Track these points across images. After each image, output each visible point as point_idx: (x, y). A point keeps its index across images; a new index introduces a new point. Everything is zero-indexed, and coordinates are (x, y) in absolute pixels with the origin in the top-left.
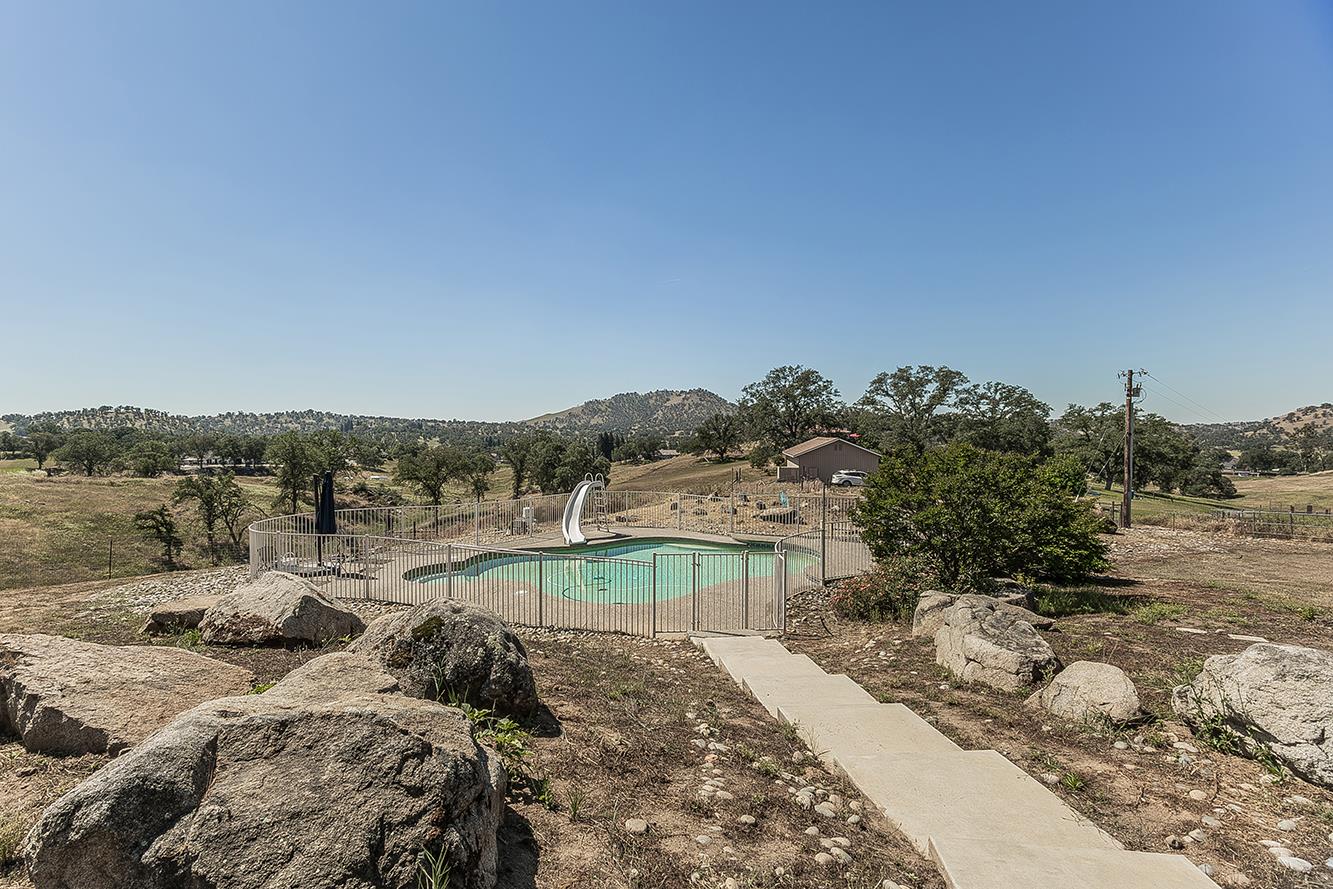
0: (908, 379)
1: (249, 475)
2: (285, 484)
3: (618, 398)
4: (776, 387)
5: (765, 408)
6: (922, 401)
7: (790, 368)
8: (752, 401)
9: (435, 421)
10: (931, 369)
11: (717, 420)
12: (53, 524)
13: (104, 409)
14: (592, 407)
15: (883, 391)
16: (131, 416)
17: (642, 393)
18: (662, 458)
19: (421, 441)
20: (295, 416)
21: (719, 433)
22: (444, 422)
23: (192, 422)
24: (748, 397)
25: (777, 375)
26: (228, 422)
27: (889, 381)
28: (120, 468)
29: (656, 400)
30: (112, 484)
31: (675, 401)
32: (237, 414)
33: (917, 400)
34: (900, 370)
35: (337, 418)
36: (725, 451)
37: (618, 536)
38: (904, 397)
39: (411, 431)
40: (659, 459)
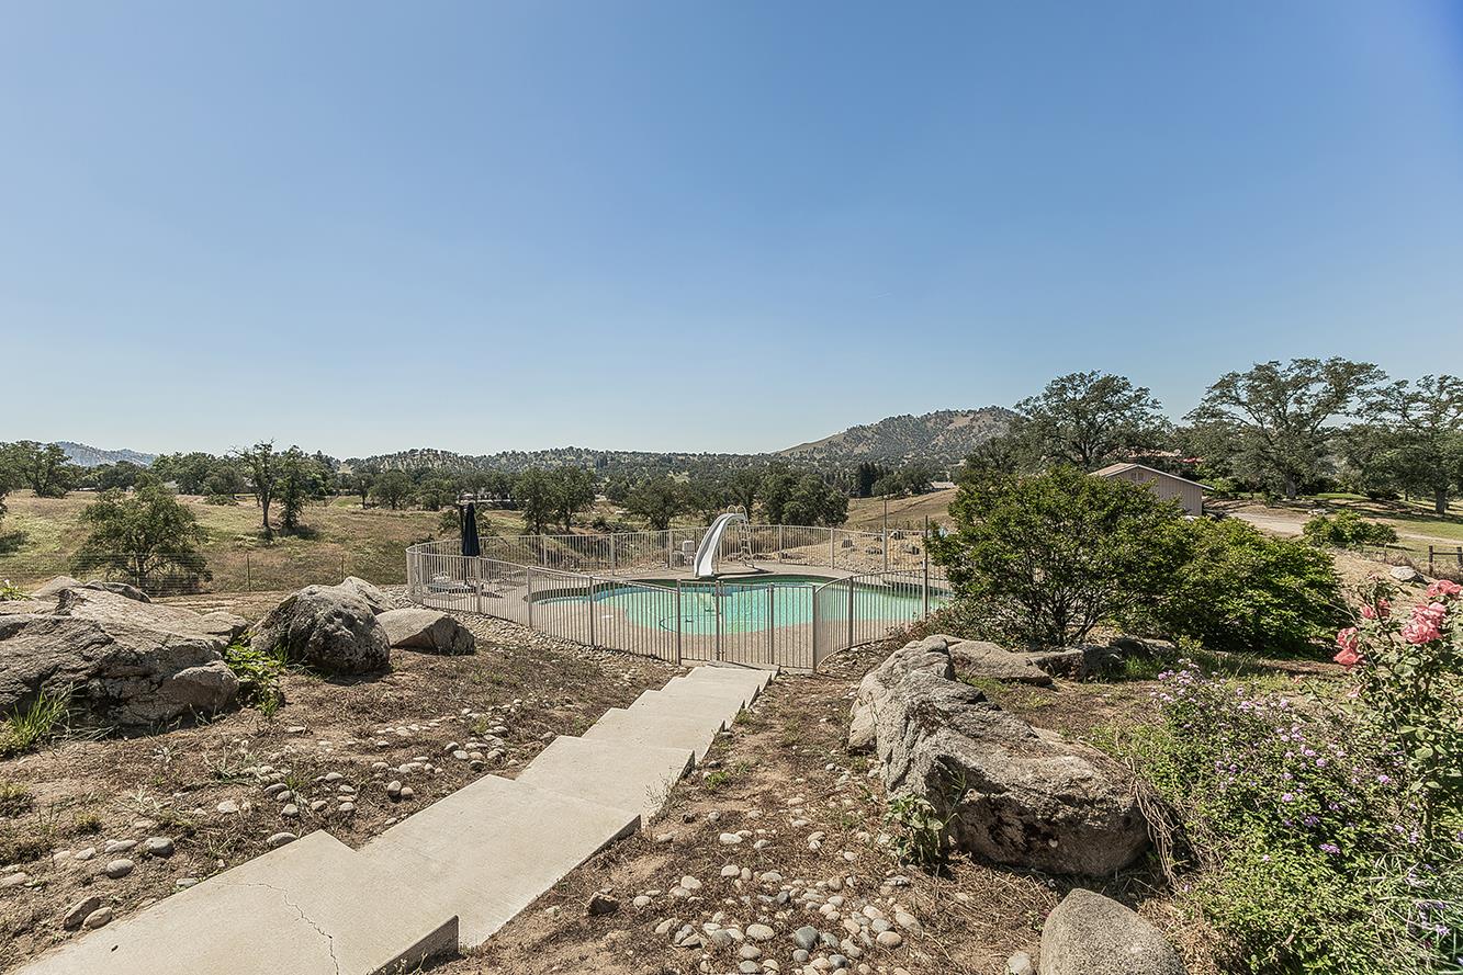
0: (1273, 379)
1: (513, 509)
2: (529, 517)
3: (887, 422)
4: (1061, 400)
6: (1300, 410)
7: (1082, 375)
8: (1028, 420)
9: (686, 454)
10: (1314, 364)
11: (994, 444)
12: (358, 548)
13: (414, 451)
14: (856, 434)
15: (1231, 398)
16: (431, 457)
18: (935, 490)
19: (671, 474)
20: (558, 453)
21: (997, 461)
22: (694, 455)
23: (476, 461)
26: (504, 461)
27: (1240, 384)
28: (413, 502)
29: (936, 423)
30: (403, 516)
31: (960, 423)
32: (511, 453)
34: (1259, 368)
35: (594, 454)
37: (761, 571)
39: (661, 466)
40: (927, 492)
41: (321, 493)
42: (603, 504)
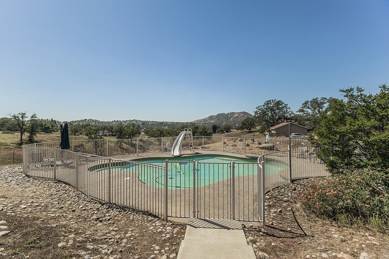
0: (317, 102)
2: (118, 138)
3: (219, 115)
4: (267, 107)
5: (263, 114)
6: (322, 110)
7: (272, 100)
8: (259, 112)
9: (167, 122)
10: (326, 99)
11: (248, 119)
13: (85, 120)
14: (211, 118)
15: (307, 107)
16: (91, 121)
17: (226, 113)
18: (231, 131)
19: (163, 127)
20: (131, 121)
21: (249, 123)
22: (169, 122)
23: (105, 123)
24: (258, 110)
25: (268, 103)
26: (114, 123)
27: (309, 103)
29: (230, 115)
31: (236, 115)
32: (116, 121)
33: (321, 110)
34: (313, 99)
35: (141, 121)
36: (251, 129)
38: (315, 109)
39: (160, 125)
40: (230, 132)
41: (51, 131)
42: (143, 135)
